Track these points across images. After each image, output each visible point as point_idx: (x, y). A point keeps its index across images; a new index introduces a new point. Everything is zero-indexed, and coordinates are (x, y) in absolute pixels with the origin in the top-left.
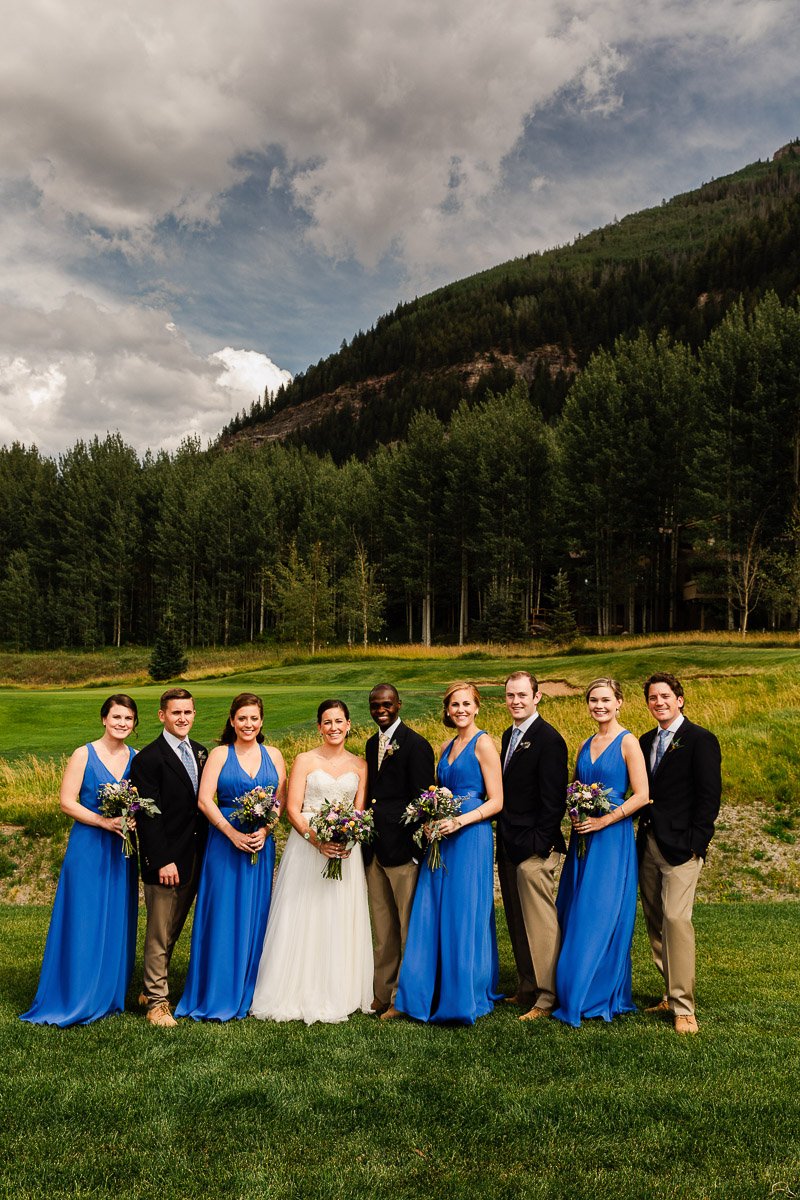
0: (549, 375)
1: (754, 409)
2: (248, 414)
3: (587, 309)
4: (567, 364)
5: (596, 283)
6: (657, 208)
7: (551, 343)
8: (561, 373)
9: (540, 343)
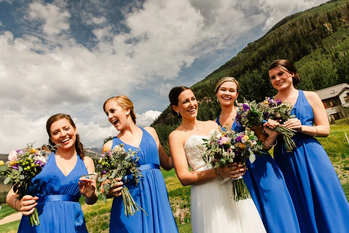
0: (206, 102)
1: (250, 94)
2: (153, 123)
3: (211, 89)
4: (209, 100)
5: (211, 84)
6: (218, 69)
7: (205, 97)
8: (209, 102)
9: (203, 97)
